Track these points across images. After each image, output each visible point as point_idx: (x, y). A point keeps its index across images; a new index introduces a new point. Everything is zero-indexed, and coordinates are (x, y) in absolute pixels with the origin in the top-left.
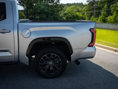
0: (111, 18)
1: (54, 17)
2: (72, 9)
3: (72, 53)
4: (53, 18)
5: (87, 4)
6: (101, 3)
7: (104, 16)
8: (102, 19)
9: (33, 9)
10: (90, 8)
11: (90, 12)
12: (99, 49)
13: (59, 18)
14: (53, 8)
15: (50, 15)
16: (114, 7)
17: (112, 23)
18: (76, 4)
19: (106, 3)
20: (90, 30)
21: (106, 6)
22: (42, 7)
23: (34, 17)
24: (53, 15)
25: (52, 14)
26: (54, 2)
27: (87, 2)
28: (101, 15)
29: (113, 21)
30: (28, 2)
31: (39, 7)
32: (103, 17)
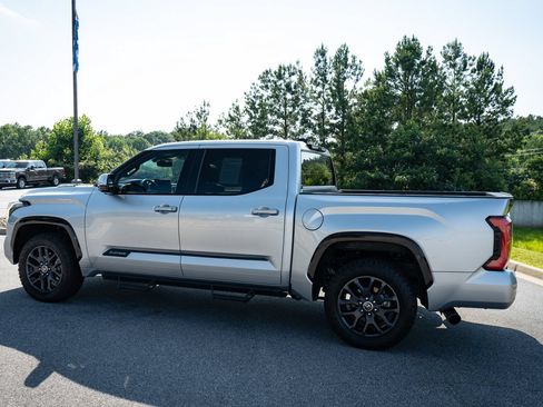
1: (476, 178)
3: (431, 283)
4: (471, 182)
9: (384, 145)
12: (525, 281)
13: (503, 181)
14: (474, 140)
15: (458, 169)
20: (488, 219)
22: (426, 136)
23: (385, 177)
24: (476, 168)
25: (471, 163)
26: (485, 114)
30: (369, 121)
31: (413, 137)
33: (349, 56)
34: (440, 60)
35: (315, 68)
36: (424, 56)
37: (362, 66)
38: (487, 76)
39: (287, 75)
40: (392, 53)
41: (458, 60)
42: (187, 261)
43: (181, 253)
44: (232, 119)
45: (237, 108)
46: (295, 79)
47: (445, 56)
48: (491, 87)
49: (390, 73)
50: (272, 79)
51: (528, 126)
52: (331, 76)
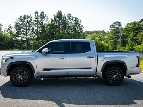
0: (139, 48)
2: (93, 37)
5: (110, 32)
6: (126, 31)
7: (131, 45)
8: (130, 48)
10: (114, 36)
11: (113, 41)
16: (141, 36)
17: (141, 52)
18: (97, 32)
19: (132, 31)
21: (132, 34)
26: (77, 31)
27: (110, 30)
28: (128, 44)
29: (142, 50)
32: (130, 47)
33: (44, 14)
34: (67, 17)
35: (35, 17)
36: (63, 16)
37: (48, 17)
38: (77, 22)
39: (27, 18)
40: (56, 15)
41: (71, 18)
42: (69, 70)
43: (67, 69)
44: (9, 30)
45: (11, 27)
46: (29, 19)
47: (68, 16)
48: (78, 25)
49: (55, 20)
50: (22, 19)
51: (86, 34)
52: (39, 19)
